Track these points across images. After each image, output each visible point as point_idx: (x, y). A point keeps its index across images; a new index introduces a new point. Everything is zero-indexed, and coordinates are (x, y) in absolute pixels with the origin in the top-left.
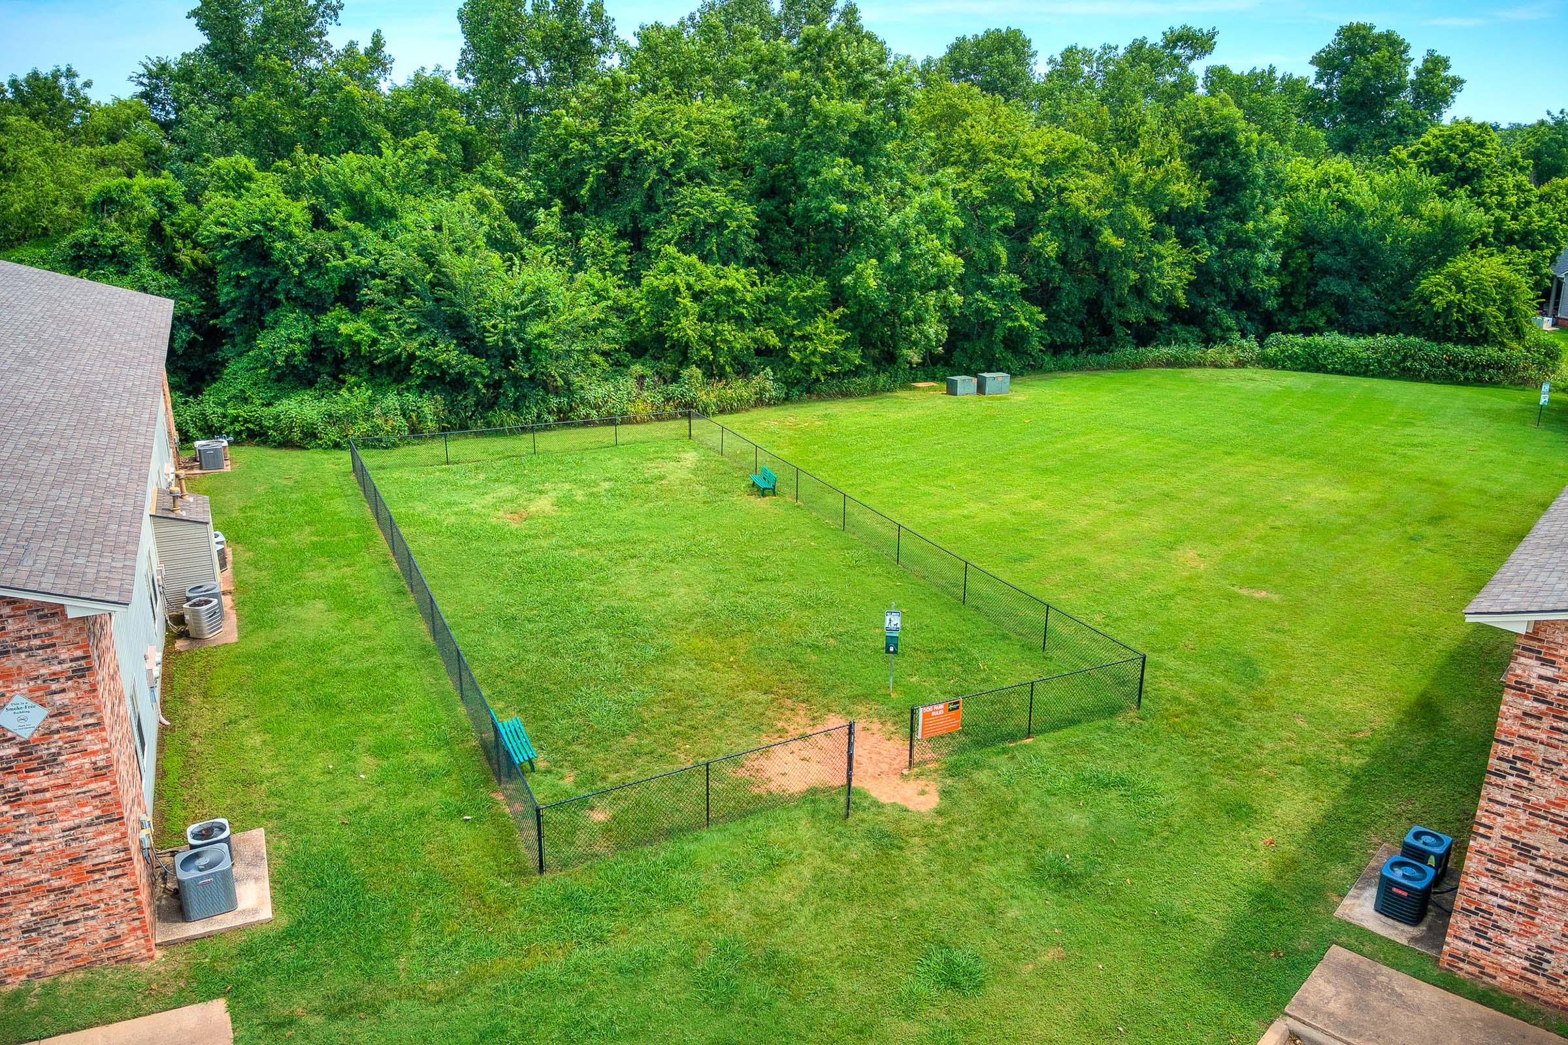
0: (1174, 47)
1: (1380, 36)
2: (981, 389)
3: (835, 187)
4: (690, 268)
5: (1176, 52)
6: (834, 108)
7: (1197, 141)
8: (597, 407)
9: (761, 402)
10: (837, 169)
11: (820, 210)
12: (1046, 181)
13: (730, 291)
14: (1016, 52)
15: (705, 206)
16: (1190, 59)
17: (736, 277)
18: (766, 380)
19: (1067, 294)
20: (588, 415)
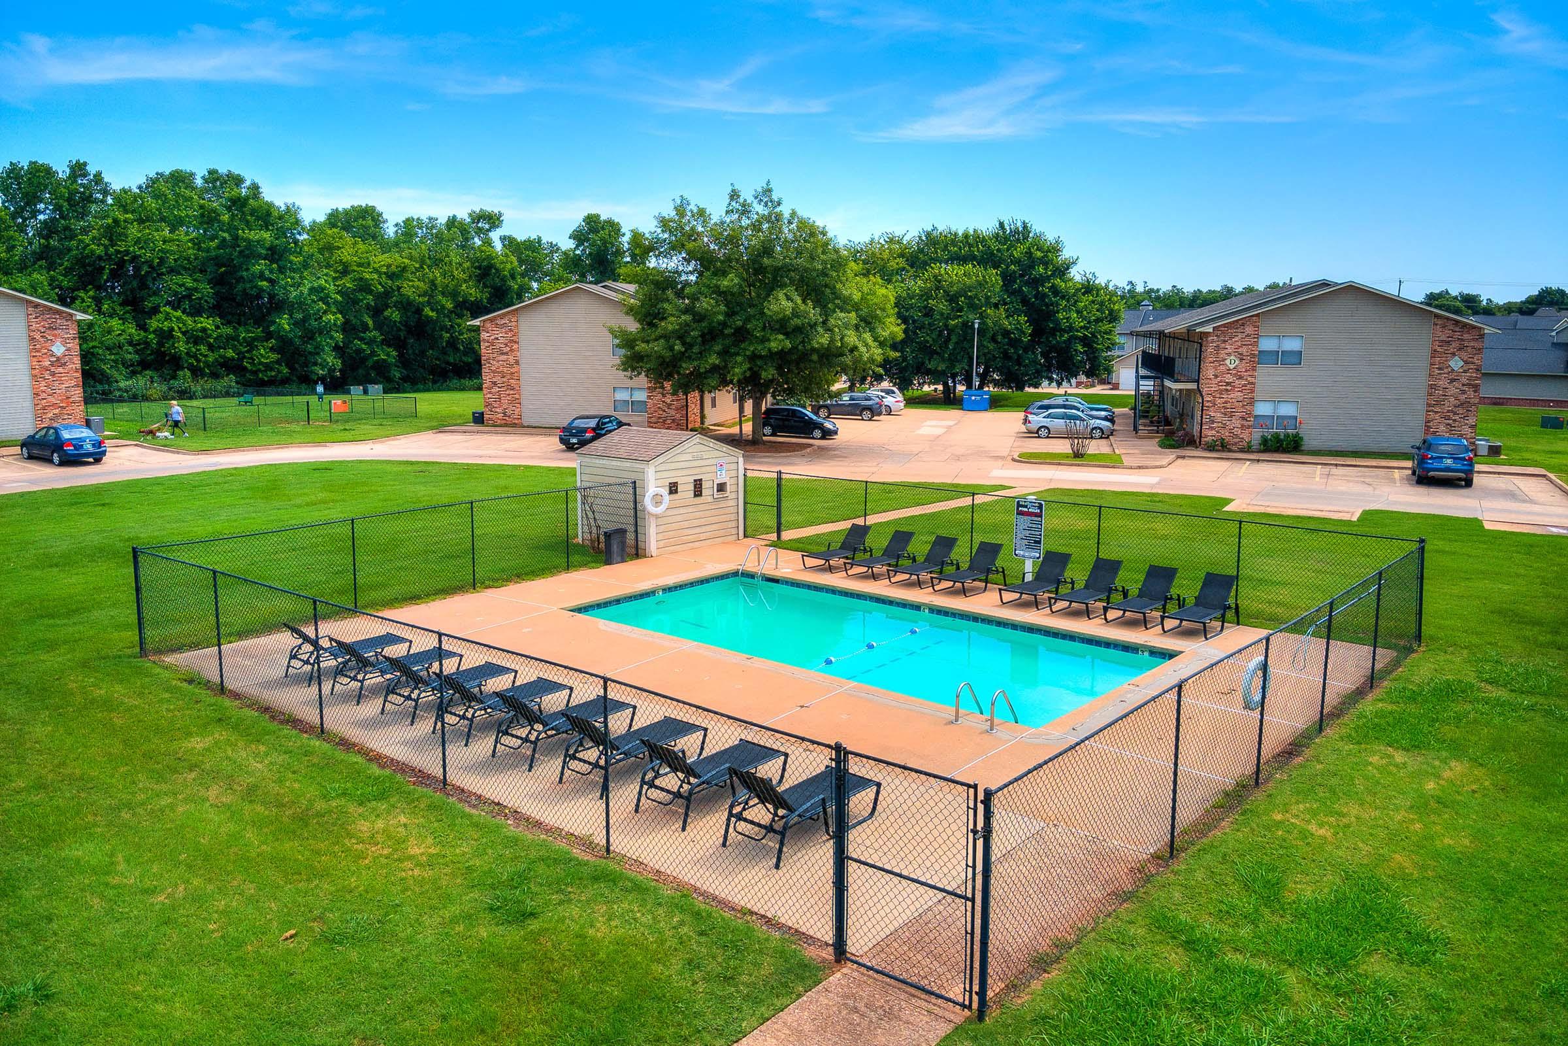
0: (478, 223)
1: (605, 222)
2: (366, 392)
3: (262, 276)
4: (178, 319)
5: (480, 225)
6: (254, 235)
7: (479, 268)
8: (127, 391)
9: (228, 394)
10: (260, 266)
11: (252, 288)
12: (390, 282)
13: (204, 330)
14: (373, 219)
15: (181, 286)
16: (489, 230)
17: (206, 323)
18: (230, 380)
19: (412, 346)
20: (120, 396)
